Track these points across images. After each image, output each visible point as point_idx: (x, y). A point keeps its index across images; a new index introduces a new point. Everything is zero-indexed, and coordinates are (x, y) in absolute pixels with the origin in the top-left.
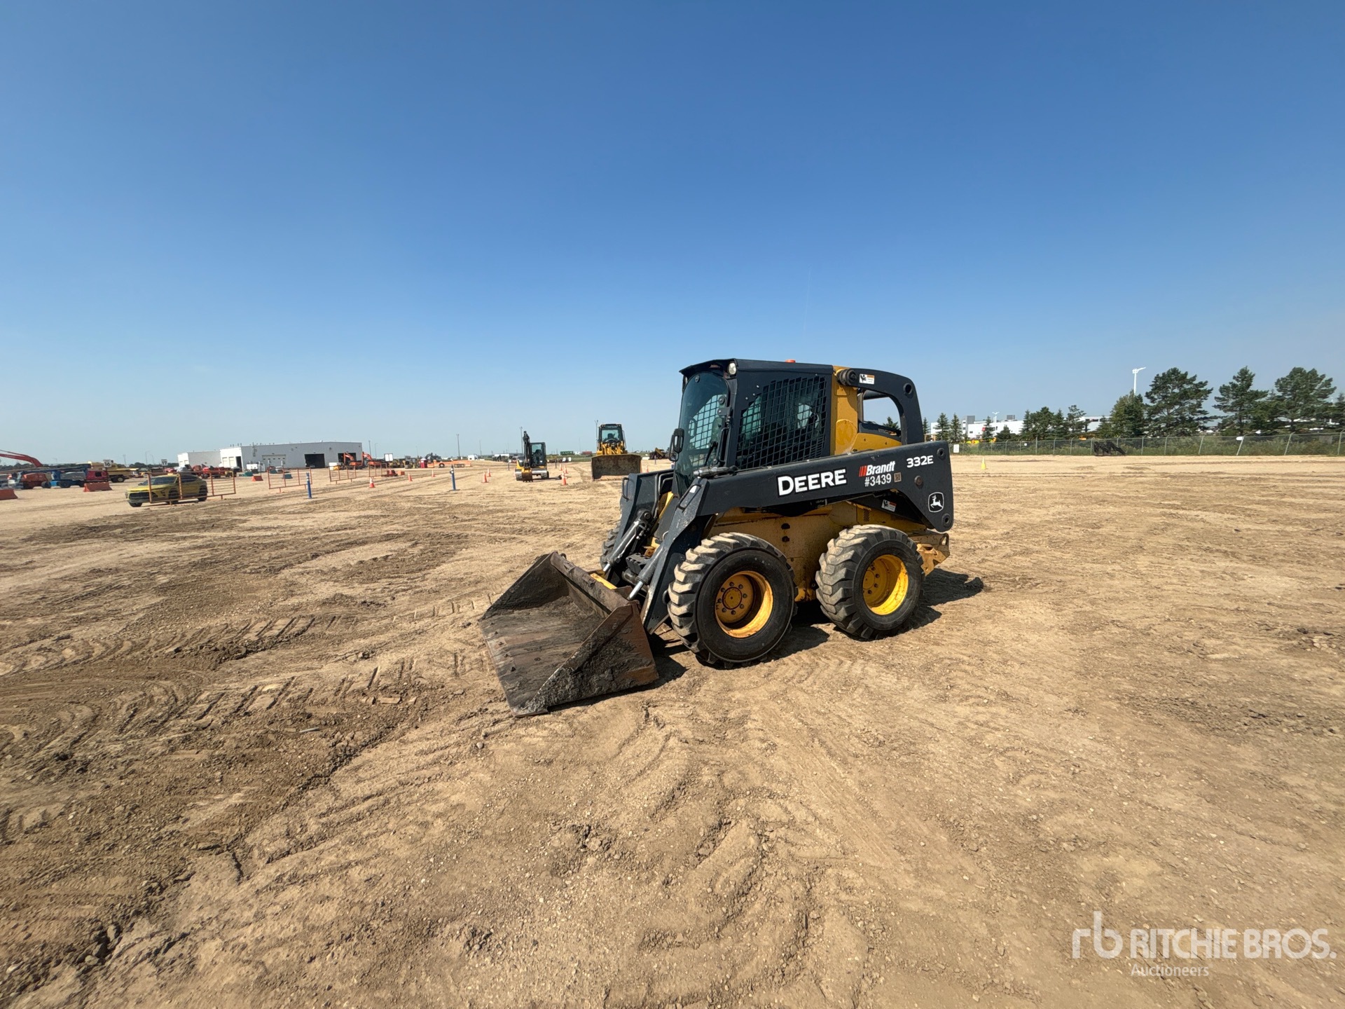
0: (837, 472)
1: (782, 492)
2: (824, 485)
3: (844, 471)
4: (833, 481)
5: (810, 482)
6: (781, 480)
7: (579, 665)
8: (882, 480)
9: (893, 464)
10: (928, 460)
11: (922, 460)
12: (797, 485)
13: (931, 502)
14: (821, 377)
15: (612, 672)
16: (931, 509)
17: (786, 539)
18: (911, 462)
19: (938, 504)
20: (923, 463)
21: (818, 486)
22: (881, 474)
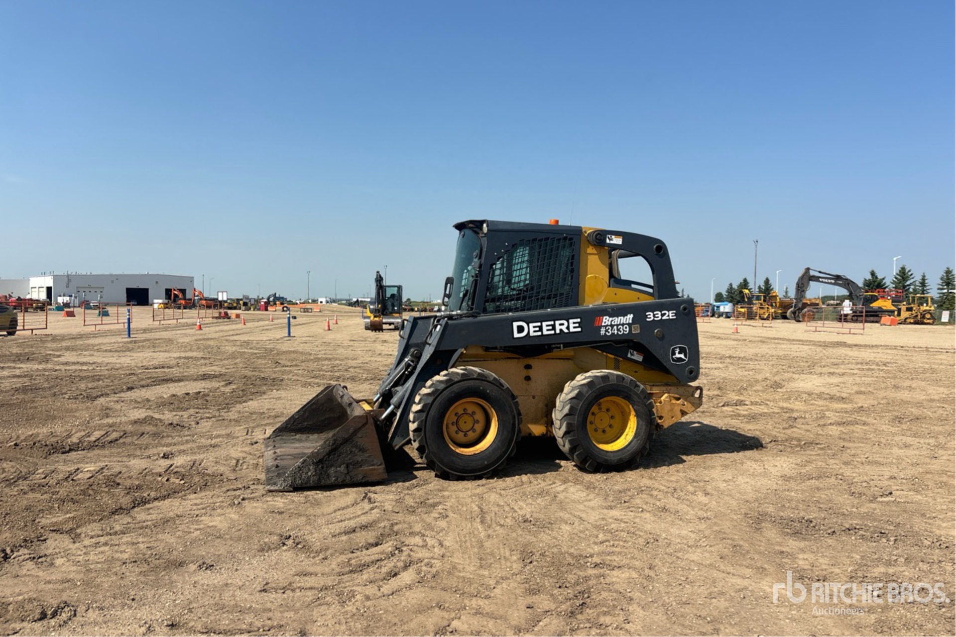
0: (571, 321)
1: (516, 335)
2: (558, 331)
3: (579, 320)
4: (568, 328)
5: (545, 328)
6: (515, 324)
7: (320, 457)
8: (618, 330)
9: (630, 316)
10: (670, 315)
11: (663, 315)
12: (532, 329)
13: (674, 353)
14: (569, 237)
15: (347, 467)
16: (673, 360)
17: (528, 378)
18: (650, 316)
19: (682, 356)
20: (664, 318)
21: (553, 332)
22: (617, 325)
